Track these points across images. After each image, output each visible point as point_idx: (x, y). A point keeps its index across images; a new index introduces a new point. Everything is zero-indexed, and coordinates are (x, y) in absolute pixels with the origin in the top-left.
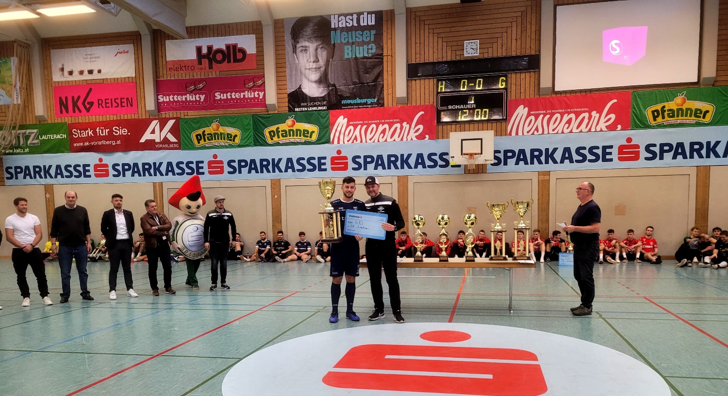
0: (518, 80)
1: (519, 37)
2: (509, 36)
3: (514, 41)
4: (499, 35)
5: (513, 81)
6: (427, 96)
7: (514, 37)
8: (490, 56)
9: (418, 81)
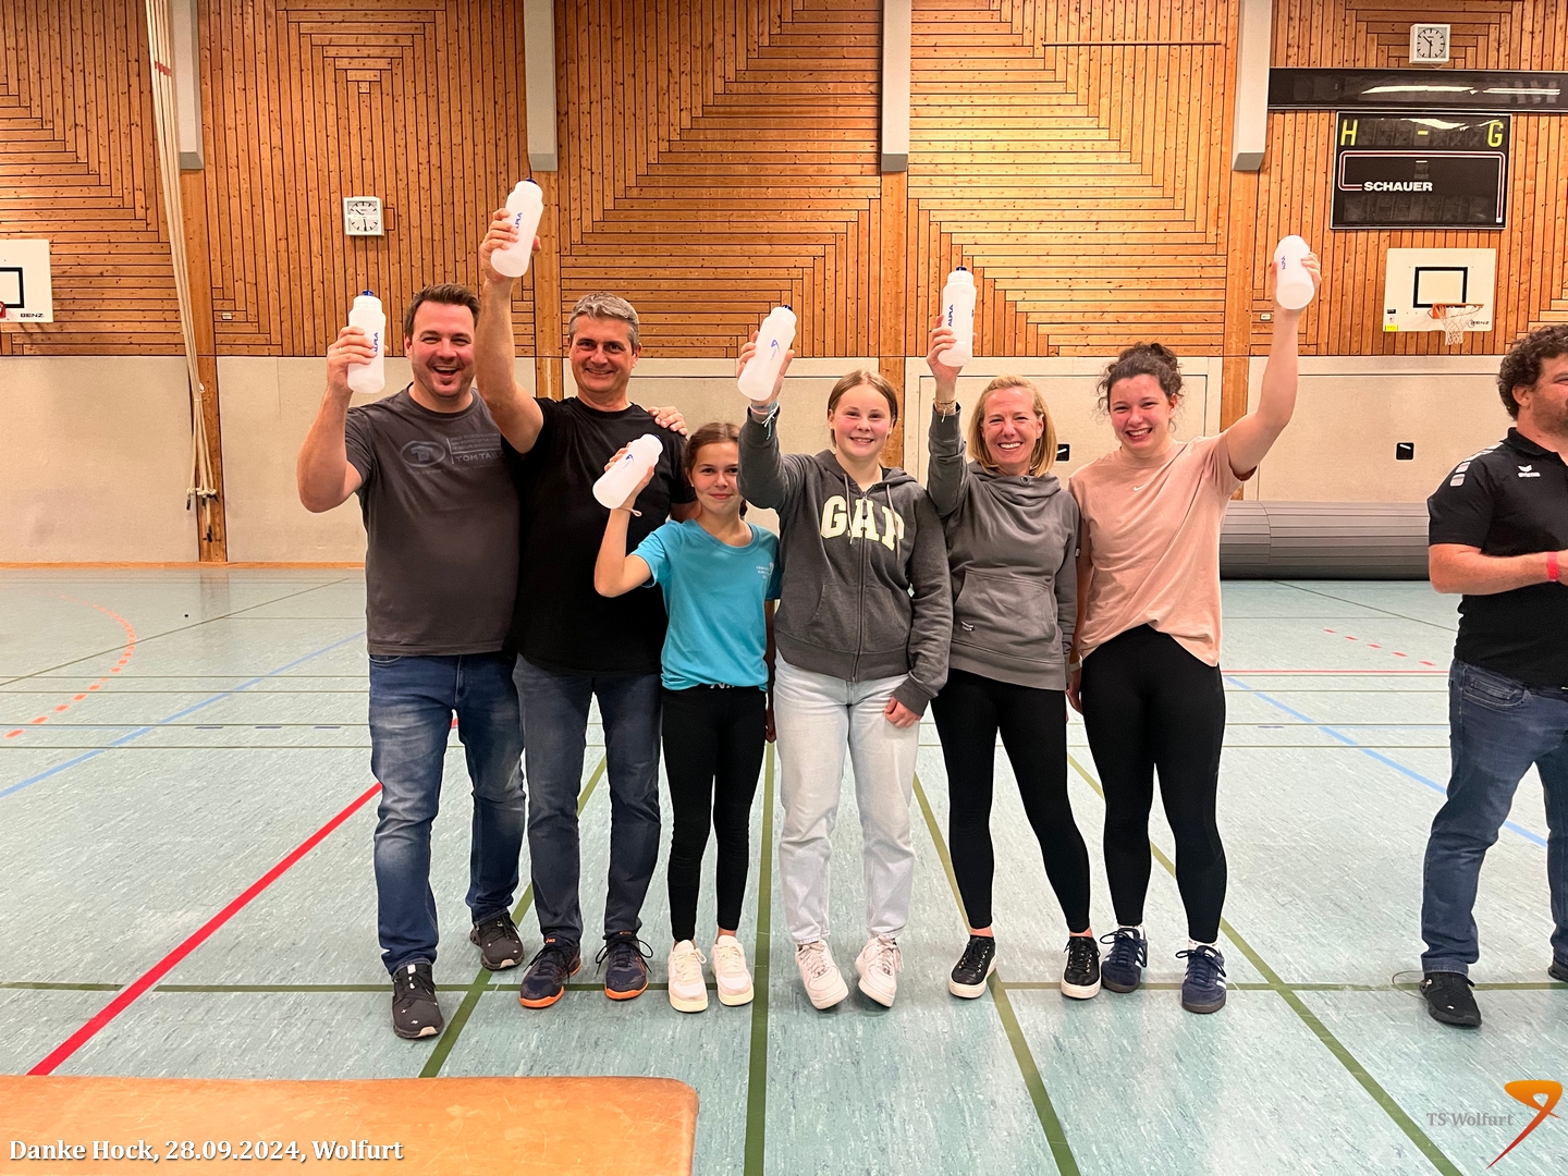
0: (1533, 130)
1: (1538, 27)
2: (1516, 25)
3: (1527, 38)
4: (1494, 18)
5: (1522, 133)
6: (1311, 153)
7: (1528, 25)
8: (1470, 67)
9: (1289, 116)
